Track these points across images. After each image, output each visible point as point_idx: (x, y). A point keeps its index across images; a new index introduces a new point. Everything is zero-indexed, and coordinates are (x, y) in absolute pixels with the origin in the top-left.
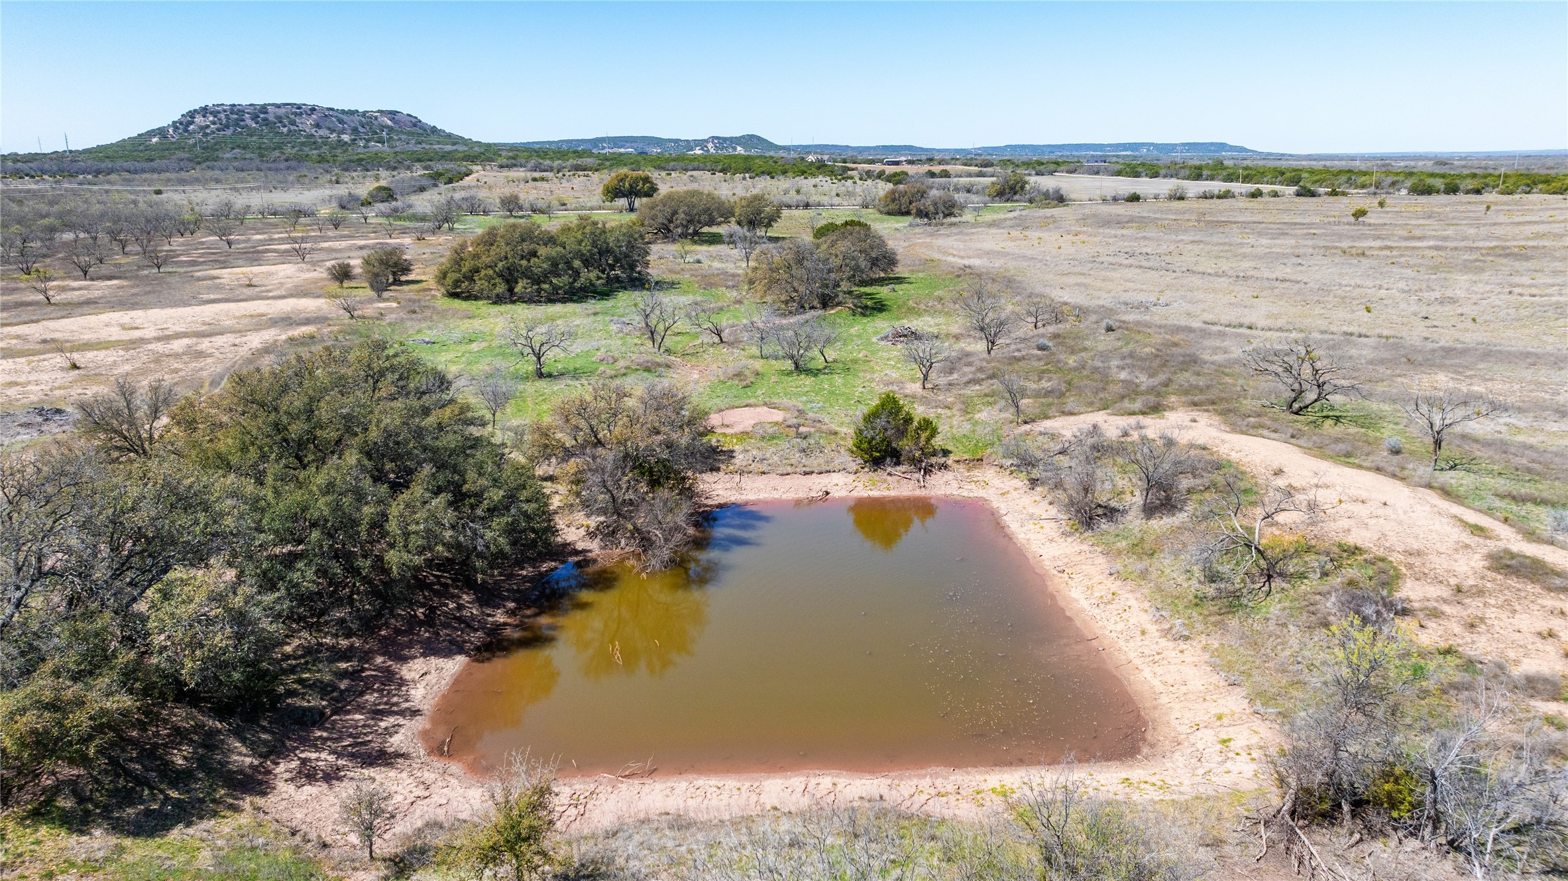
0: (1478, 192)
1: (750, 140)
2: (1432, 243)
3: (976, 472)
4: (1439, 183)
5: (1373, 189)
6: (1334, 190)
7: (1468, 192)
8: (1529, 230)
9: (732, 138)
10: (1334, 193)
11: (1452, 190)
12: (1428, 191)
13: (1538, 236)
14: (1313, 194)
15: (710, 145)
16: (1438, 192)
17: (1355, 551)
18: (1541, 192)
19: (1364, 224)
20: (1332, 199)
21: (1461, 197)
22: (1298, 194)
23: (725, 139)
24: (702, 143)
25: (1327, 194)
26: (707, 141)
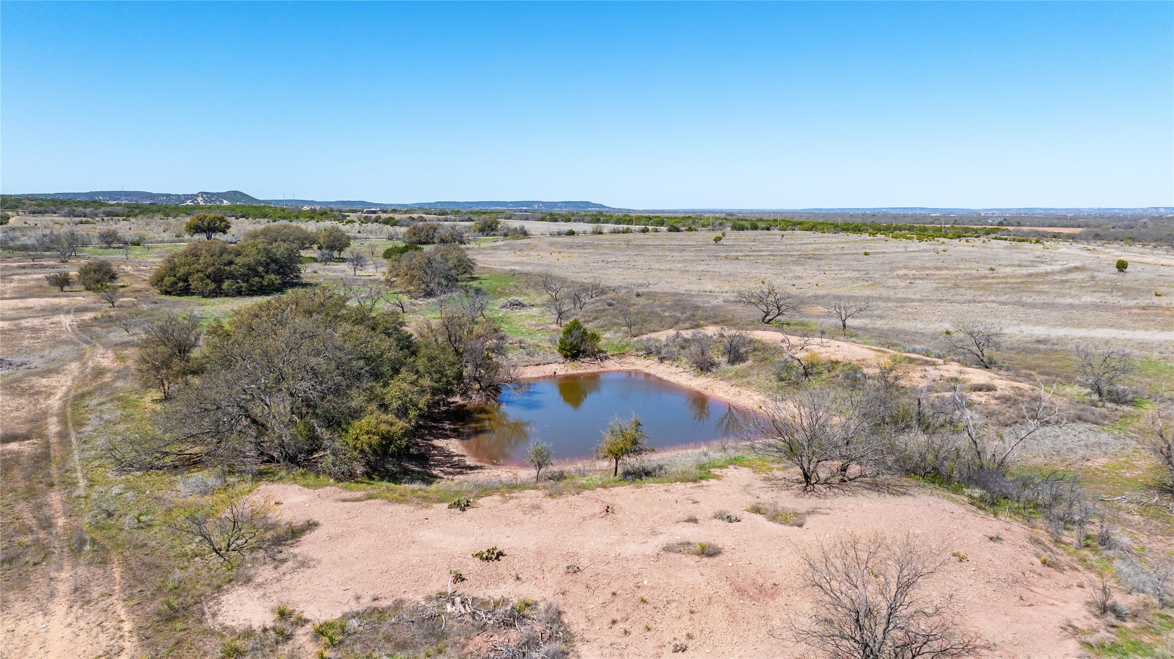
0: (768, 229)
1: (234, 195)
2: (767, 253)
3: (623, 360)
4: (746, 224)
5: (711, 227)
6: (690, 228)
7: (763, 229)
8: (810, 247)
9: (218, 194)
10: (690, 230)
11: (755, 228)
12: (742, 228)
13: (816, 250)
14: (678, 230)
15: (200, 199)
16: (747, 229)
17: (837, 362)
18: (799, 229)
19: (720, 245)
20: (690, 233)
21: (759, 232)
22: (670, 231)
23: (213, 194)
24: (193, 197)
25: (685, 230)
26: (197, 195)
